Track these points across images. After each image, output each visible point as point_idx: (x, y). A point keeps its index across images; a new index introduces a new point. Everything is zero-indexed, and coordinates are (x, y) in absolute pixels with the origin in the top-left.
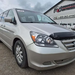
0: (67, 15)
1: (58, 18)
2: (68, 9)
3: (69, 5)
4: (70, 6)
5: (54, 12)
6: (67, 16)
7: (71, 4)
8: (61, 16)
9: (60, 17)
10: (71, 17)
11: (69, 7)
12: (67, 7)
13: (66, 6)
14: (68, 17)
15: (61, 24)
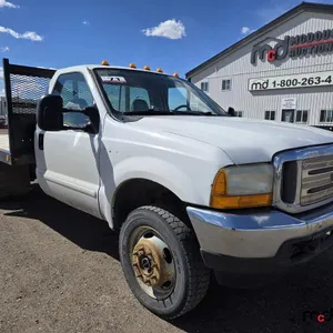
0: (315, 75)
3: (325, 32)
4: (331, 39)
6: (315, 81)
8: (286, 79)
12: (315, 42)
13: (310, 35)
14: (322, 84)
15: (284, 112)
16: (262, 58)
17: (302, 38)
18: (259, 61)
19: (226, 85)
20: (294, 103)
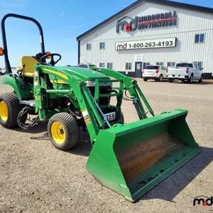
0: (152, 41)
1: (128, 47)
2: (155, 26)
4: (160, 20)
5: (118, 31)
6: (153, 44)
7: (162, 15)
8: (137, 43)
9: (135, 45)
10: (162, 46)
11: (156, 20)
12: (151, 21)
13: (148, 16)
14: (156, 46)
15: (136, 63)
16: (123, 29)
17: (144, 18)
18: (121, 31)
19: (102, 46)
20: (142, 58)
